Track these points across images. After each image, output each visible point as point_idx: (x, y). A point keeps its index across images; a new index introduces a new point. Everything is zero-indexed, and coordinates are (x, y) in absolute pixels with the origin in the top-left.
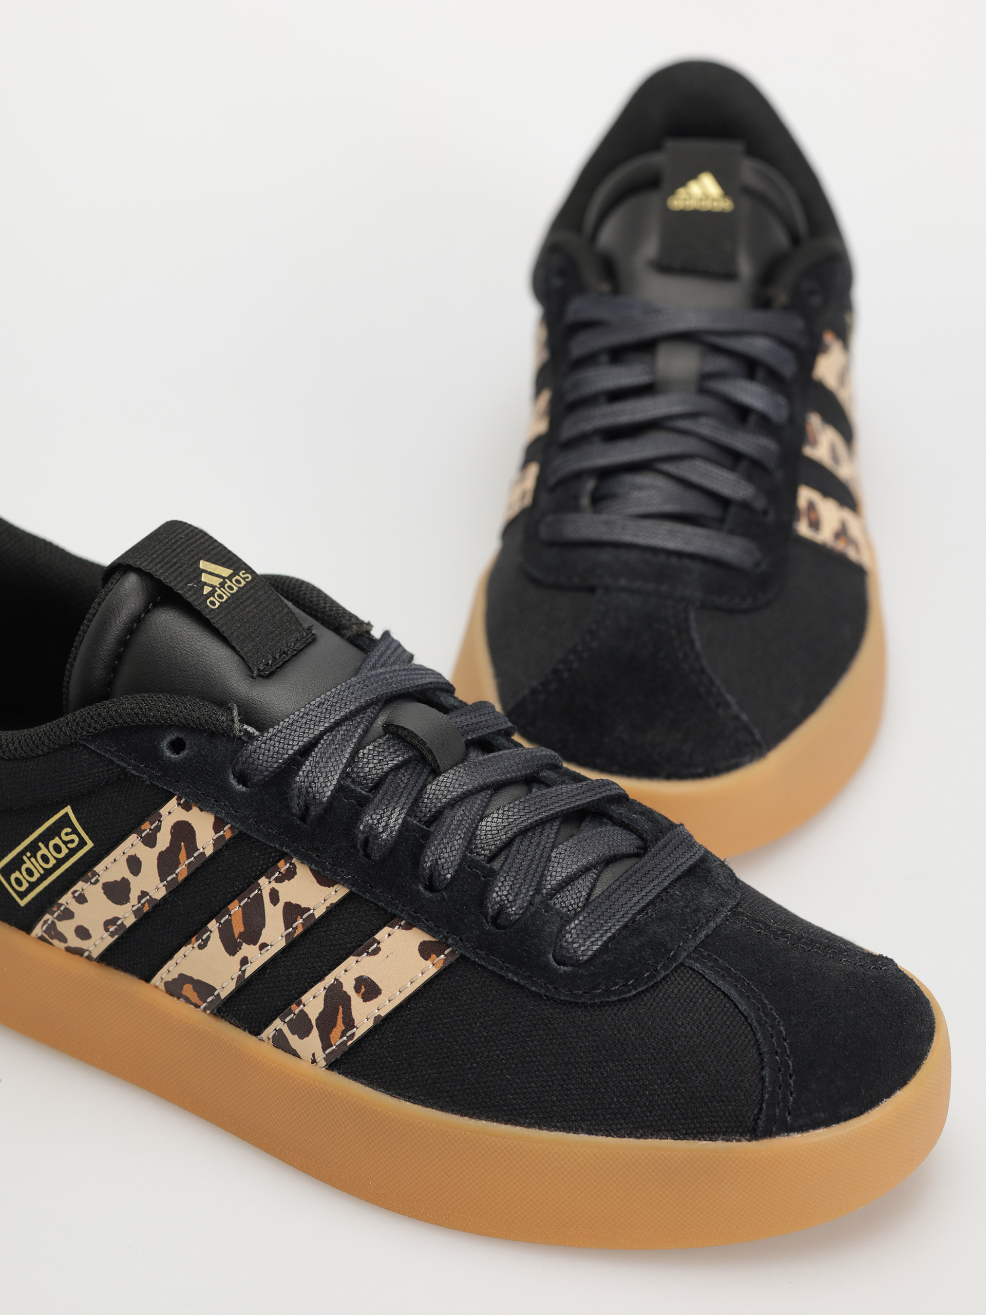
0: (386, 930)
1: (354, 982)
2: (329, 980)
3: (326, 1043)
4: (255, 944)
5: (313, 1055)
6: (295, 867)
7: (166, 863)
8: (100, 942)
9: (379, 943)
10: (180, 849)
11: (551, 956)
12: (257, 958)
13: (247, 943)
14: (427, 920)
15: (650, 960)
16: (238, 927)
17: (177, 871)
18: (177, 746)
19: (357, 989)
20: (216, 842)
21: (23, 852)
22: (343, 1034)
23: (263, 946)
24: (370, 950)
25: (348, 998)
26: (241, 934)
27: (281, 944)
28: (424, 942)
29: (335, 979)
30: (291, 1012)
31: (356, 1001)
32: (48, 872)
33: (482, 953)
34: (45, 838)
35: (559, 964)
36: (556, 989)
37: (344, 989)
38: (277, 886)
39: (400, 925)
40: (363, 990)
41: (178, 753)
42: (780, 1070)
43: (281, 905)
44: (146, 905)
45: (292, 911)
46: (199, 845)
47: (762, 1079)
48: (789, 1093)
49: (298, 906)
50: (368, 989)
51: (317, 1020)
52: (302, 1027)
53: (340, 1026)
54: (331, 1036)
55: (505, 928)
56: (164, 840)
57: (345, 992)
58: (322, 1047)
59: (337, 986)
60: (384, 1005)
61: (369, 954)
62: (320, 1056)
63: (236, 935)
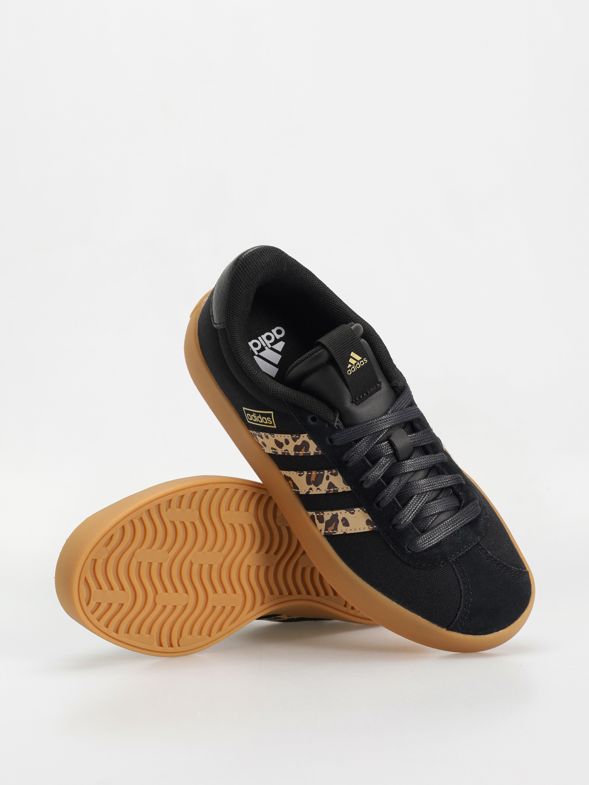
0: (358, 509)
1: (342, 518)
2: (335, 512)
3: (326, 529)
4: (316, 487)
5: (321, 529)
6: (338, 474)
7: (297, 448)
8: (268, 450)
9: (355, 511)
10: (303, 448)
11: (406, 546)
12: (315, 491)
13: (314, 485)
14: (372, 514)
15: (438, 559)
16: (313, 479)
17: (300, 452)
18: (314, 419)
19: (342, 520)
20: (315, 453)
21: (254, 413)
22: (332, 530)
23: (318, 489)
24: (351, 512)
25: (339, 522)
26: (313, 481)
27: (324, 492)
28: (369, 520)
29: (337, 513)
30: (319, 513)
31: (340, 524)
32: (259, 423)
33: (385, 534)
34: (262, 415)
35: (408, 549)
36: (403, 557)
37: (338, 518)
38: (330, 475)
39: (363, 510)
40: (344, 522)
41: (313, 422)
42: (464, 613)
43: (328, 482)
44: (287, 453)
45: (331, 485)
46: (309, 450)
47: (457, 614)
48: (463, 622)
49: (334, 485)
50: (346, 523)
51: (326, 521)
52: (321, 520)
53: (332, 527)
54: (329, 528)
55: (396, 529)
56: (299, 442)
57: (338, 519)
58: (325, 530)
59: (336, 515)
60: (349, 530)
61: (350, 513)
62: (323, 531)
63: (311, 480)
